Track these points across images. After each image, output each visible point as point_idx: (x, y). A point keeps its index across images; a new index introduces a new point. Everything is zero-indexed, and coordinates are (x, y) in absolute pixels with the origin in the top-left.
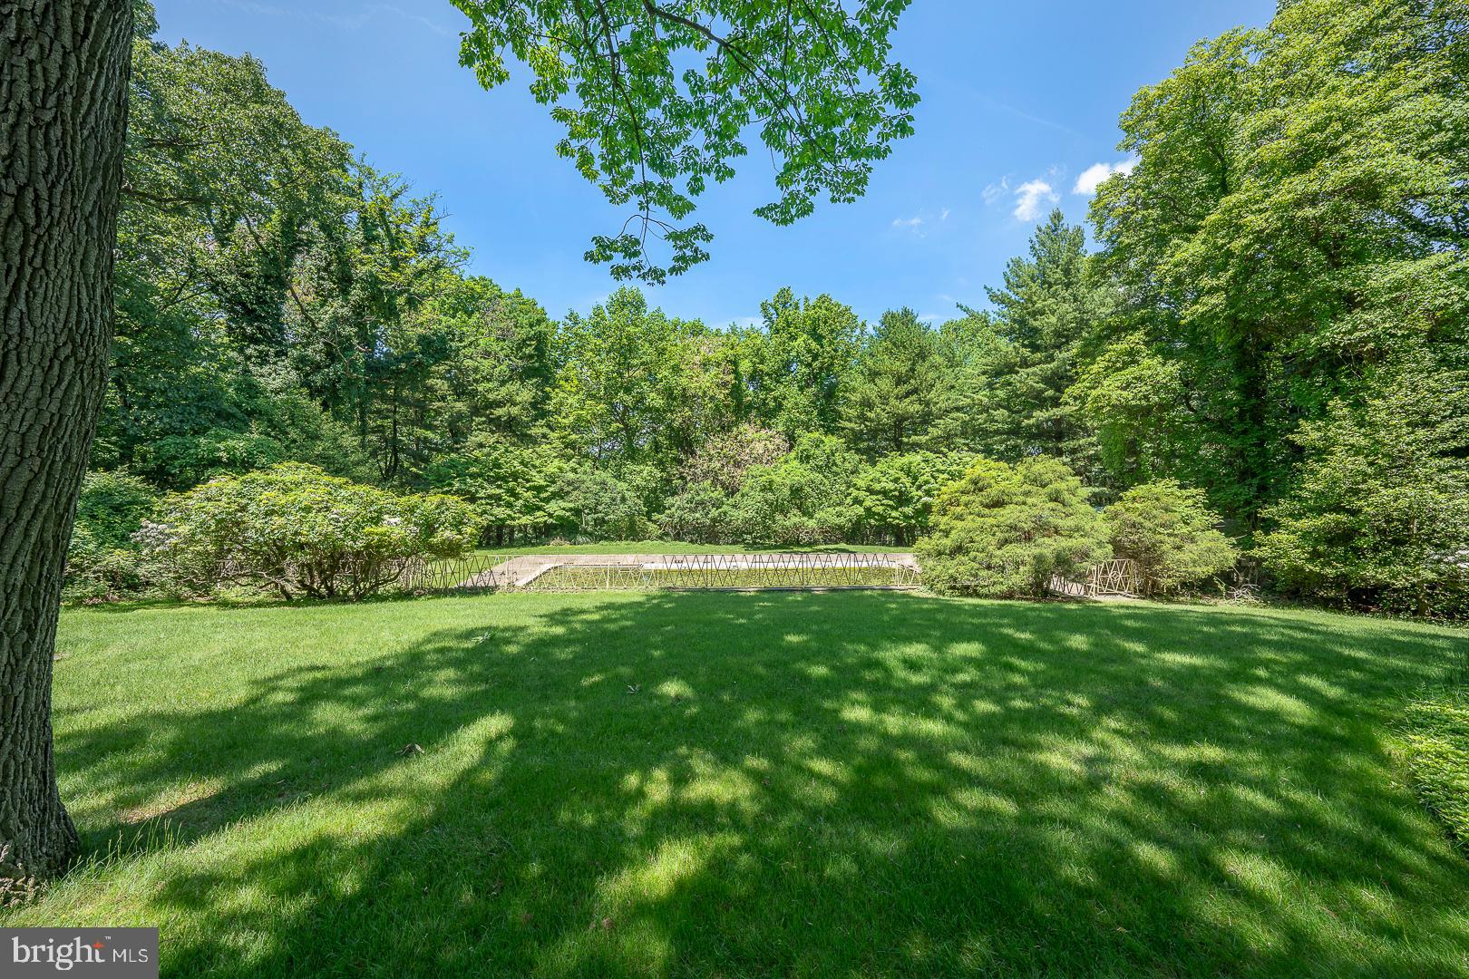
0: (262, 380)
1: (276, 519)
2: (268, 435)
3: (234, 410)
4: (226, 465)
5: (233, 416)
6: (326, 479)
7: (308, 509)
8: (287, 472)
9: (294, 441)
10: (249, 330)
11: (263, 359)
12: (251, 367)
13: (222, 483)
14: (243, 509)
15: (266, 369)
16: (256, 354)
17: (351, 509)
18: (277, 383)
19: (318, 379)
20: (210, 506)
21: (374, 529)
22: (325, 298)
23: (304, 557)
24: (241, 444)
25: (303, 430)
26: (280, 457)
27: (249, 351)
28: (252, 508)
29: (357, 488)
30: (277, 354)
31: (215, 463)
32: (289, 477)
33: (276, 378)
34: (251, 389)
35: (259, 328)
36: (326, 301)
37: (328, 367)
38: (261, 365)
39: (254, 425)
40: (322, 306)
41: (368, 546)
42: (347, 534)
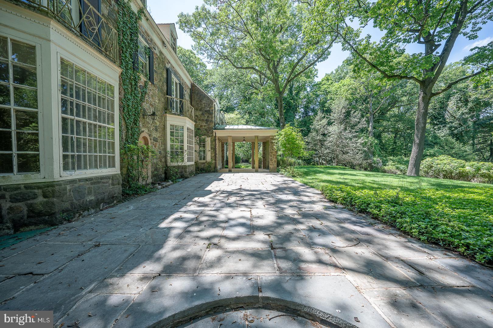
0: (439, 134)
1: (439, 166)
2: (439, 148)
3: (431, 143)
4: (429, 156)
5: (431, 145)
6: (451, 158)
7: (445, 164)
8: (441, 157)
9: (447, 150)
10: (435, 122)
11: (439, 129)
12: (436, 131)
13: (429, 159)
14: (432, 163)
15: (440, 131)
16: (437, 128)
17: (456, 164)
18: (443, 135)
19: (456, 132)
20: (427, 163)
21: (462, 169)
22: (459, 108)
23: (444, 173)
24: (432, 151)
25: (449, 147)
26: (442, 154)
27: (435, 128)
28: (434, 163)
29: (458, 160)
30: (443, 127)
31: (427, 155)
32: (442, 158)
33: (443, 133)
34: (436, 137)
35: (438, 121)
36: (460, 109)
37: (459, 127)
38: (438, 130)
39: (436, 147)
40: (458, 111)
41: (460, 172)
42: (454, 169)
